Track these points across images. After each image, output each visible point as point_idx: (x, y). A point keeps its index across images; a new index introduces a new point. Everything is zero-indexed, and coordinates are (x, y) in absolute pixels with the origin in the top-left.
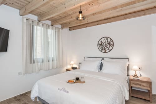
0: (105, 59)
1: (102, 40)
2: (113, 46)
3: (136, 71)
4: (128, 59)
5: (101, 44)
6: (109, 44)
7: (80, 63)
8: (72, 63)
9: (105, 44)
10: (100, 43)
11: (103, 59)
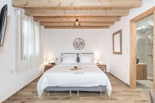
0: (79, 54)
1: (77, 40)
2: (84, 45)
3: (98, 60)
4: (93, 53)
5: (76, 44)
6: (82, 43)
7: (57, 59)
8: (49, 59)
9: (79, 43)
10: (75, 42)
11: (78, 54)
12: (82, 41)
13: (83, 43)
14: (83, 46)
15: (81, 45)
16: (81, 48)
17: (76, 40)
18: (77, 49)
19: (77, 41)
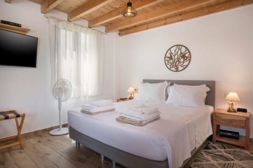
12: (183, 50)
13: (187, 55)
14: (186, 64)
15: (182, 60)
16: (182, 68)
17: (170, 49)
18: (173, 69)
19: (173, 52)
